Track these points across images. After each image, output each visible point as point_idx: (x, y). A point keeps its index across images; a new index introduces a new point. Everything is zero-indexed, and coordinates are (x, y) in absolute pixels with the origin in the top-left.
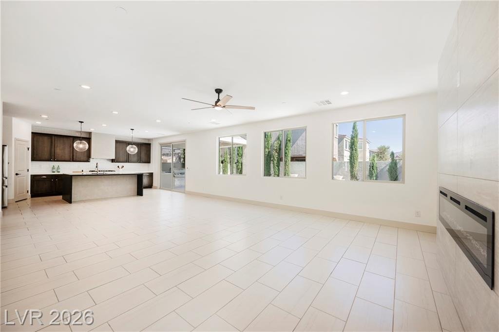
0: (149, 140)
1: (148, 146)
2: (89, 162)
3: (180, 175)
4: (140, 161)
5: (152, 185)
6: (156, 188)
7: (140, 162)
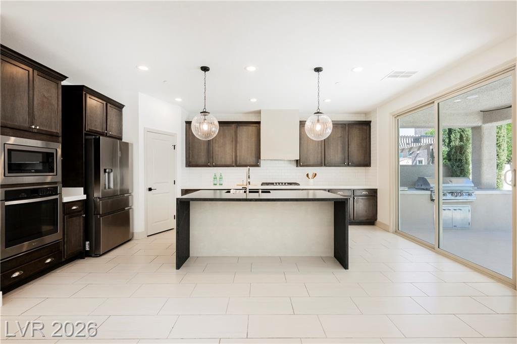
0: (366, 114)
1: (365, 127)
2: (258, 166)
3: (449, 196)
4: (348, 162)
5: (376, 219)
6: (385, 229)
7: (348, 165)
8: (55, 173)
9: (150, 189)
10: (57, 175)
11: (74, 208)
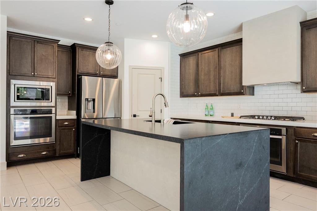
8: (50, 101)
9: (135, 116)
10: (51, 102)
11: (66, 123)
